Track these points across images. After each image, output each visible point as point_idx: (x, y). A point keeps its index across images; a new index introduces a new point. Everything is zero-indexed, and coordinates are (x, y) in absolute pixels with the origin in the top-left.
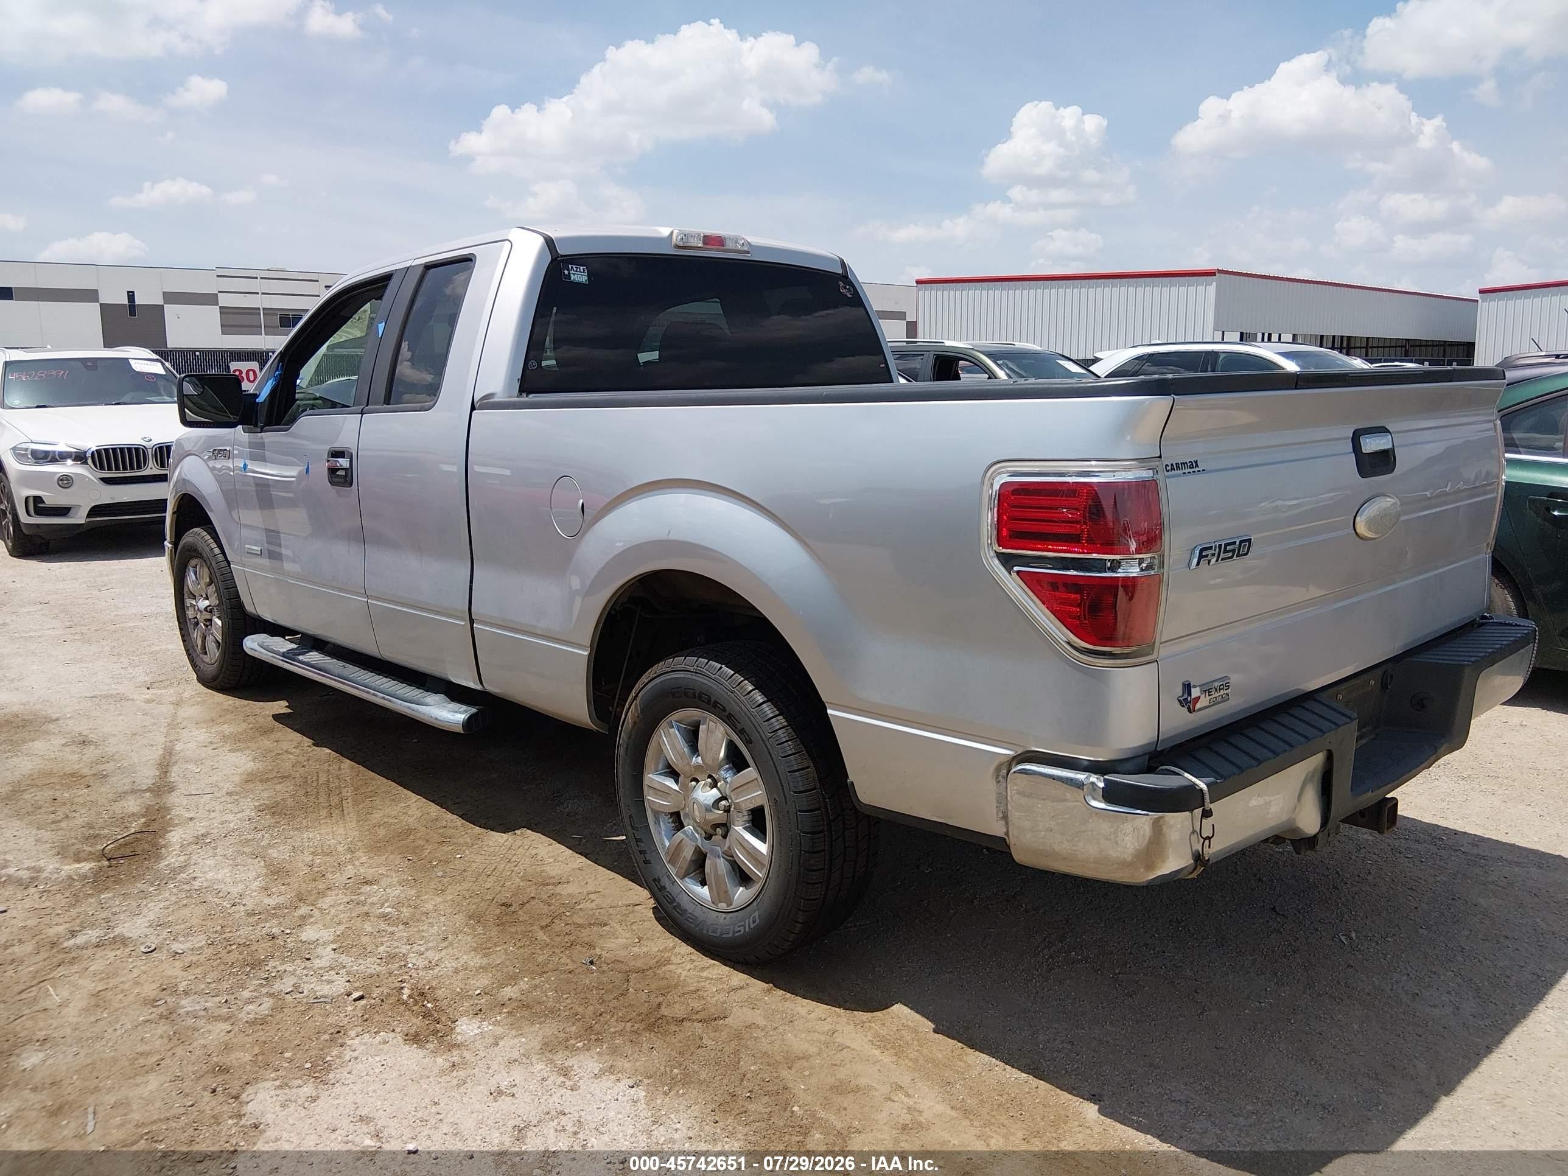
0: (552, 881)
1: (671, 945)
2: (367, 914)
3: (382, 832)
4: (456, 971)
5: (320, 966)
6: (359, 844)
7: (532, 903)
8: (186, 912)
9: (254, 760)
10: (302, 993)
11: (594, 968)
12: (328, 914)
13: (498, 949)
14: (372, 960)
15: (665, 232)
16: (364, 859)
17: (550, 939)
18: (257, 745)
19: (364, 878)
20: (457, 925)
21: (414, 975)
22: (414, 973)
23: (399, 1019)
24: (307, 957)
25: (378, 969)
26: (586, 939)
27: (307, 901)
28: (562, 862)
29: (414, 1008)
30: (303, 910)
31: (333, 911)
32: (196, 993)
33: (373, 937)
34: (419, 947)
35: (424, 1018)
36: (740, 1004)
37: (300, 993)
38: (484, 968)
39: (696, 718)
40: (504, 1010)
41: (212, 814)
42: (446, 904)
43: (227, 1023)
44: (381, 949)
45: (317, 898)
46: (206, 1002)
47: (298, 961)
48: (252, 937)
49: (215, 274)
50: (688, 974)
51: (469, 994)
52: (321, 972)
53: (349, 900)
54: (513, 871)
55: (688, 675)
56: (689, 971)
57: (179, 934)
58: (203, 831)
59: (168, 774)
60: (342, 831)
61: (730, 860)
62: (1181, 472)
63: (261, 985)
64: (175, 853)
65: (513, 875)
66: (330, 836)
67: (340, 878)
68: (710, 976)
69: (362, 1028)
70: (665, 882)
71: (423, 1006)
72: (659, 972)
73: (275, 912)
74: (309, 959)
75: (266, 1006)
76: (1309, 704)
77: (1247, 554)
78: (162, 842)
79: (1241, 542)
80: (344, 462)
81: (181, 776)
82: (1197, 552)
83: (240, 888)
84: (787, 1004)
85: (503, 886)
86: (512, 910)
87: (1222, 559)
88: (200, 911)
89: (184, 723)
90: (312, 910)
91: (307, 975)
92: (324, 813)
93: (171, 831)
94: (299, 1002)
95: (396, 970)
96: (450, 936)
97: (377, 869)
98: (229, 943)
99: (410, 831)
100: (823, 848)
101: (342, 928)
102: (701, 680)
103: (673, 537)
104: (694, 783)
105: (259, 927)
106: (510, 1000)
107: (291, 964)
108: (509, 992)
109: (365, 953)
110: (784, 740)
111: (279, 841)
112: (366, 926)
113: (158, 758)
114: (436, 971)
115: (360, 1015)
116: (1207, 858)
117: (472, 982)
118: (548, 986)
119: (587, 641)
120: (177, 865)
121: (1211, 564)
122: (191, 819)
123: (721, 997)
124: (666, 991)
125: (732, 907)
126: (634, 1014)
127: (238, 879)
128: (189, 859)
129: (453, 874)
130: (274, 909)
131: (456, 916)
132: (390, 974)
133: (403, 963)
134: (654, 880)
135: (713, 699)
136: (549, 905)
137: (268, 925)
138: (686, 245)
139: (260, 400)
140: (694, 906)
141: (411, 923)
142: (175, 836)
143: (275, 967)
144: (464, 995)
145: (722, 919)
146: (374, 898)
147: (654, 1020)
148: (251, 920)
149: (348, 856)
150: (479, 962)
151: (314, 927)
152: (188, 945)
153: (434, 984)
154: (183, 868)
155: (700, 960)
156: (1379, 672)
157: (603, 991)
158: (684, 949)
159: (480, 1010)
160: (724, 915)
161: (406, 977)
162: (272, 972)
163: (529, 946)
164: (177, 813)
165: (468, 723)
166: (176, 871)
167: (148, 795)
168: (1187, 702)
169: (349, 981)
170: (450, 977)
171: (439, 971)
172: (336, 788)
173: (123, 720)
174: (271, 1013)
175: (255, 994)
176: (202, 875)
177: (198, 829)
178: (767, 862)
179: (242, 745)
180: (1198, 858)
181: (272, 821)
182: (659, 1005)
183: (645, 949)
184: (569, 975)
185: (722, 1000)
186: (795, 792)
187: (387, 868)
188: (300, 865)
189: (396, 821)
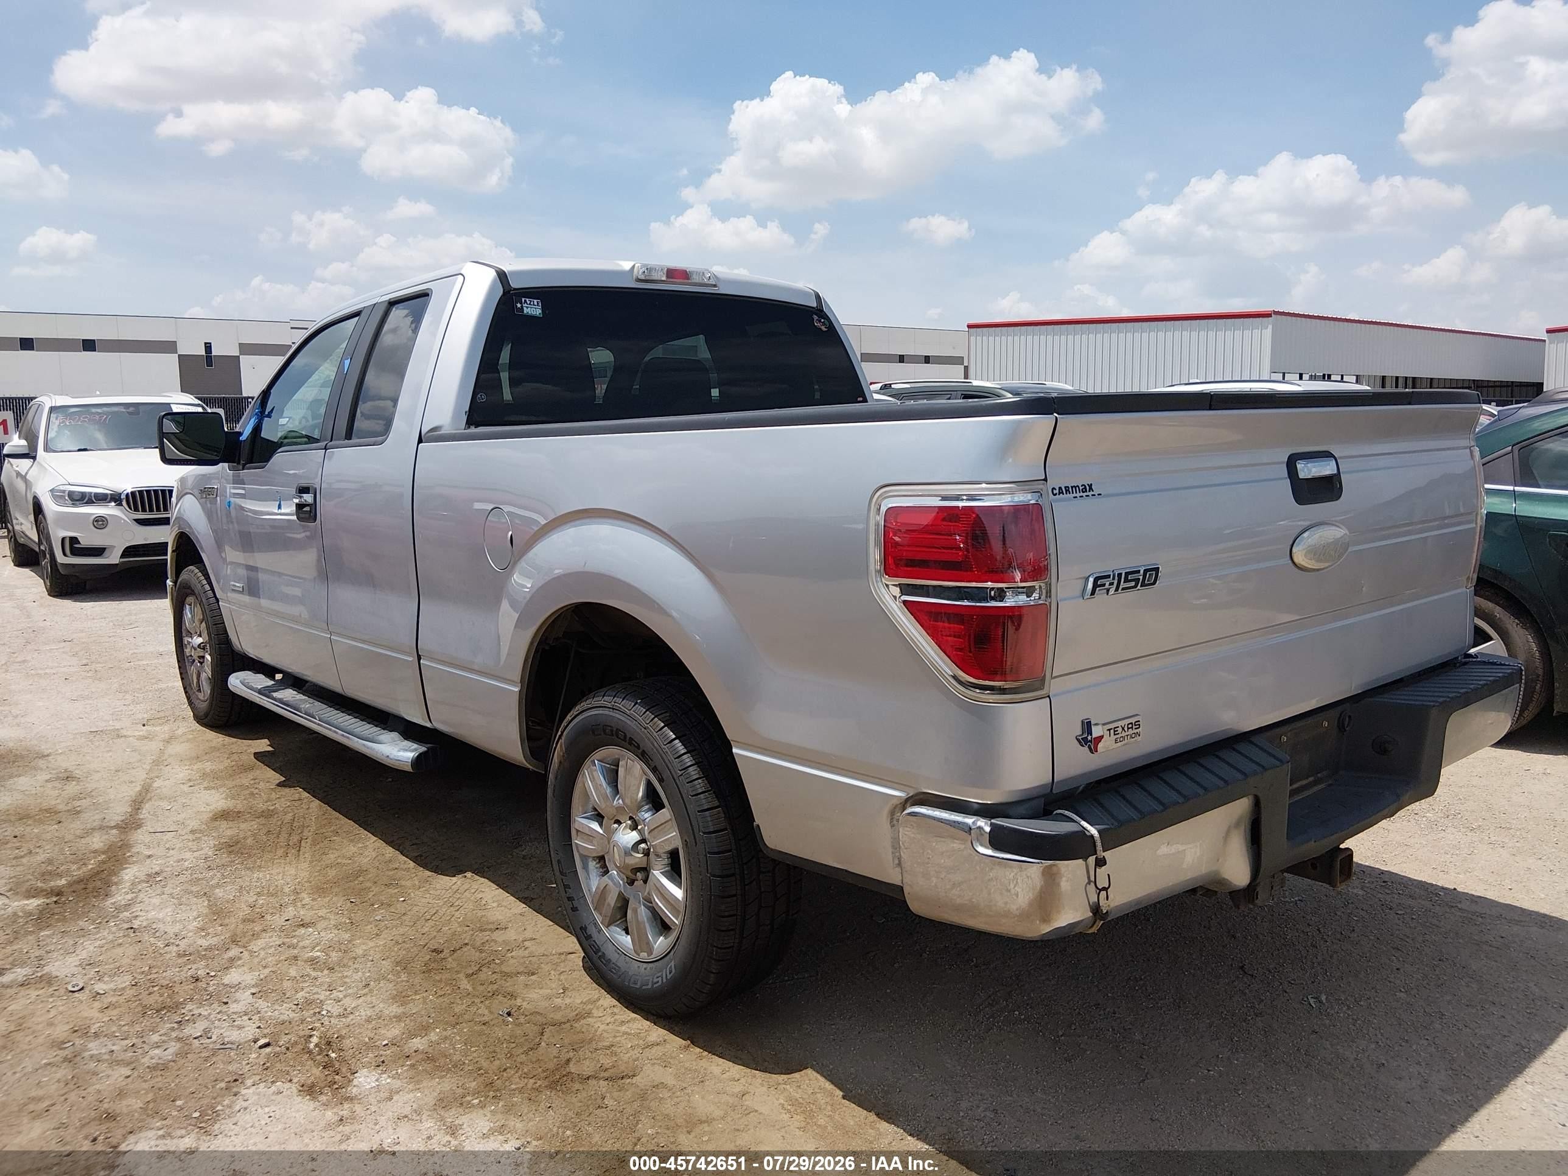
0: (491, 926)
1: (596, 997)
2: (296, 958)
3: (332, 873)
4: (369, 1020)
5: (235, 1010)
6: (306, 885)
7: (465, 949)
8: (119, 951)
9: (226, 799)
10: (211, 1038)
11: (510, 1019)
12: (257, 956)
13: (418, 997)
14: (288, 1006)
15: (626, 266)
16: (307, 900)
17: (473, 988)
18: (234, 783)
19: (302, 920)
20: (382, 972)
21: (326, 1023)
22: (326, 1020)
23: (299, 1068)
24: (225, 1000)
25: (292, 1015)
26: (510, 989)
27: (240, 943)
28: (505, 907)
29: (318, 1057)
30: (234, 952)
31: (262, 953)
32: (105, 1036)
33: (295, 982)
34: (338, 993)
35: (324, 1068)
36: (651, 1062)
37: (208, 1038)
38: (399, 1018)
39: (617, 756)
40: (408, 1063)
41: (171, 851)
42: (377, 949)
43: (129, 1067)
44: (301, 994)
45: (250, 940)
46: (114, 1045)
47: (215, 1005)
48: (176, 979)
49: (289, 326)
50: (607, 1027)
51: (376, 1044)
52: (234, 1016)
53: (281, 943)
54: (453, 916)
55: (606, 712)
56: (608, 1024)
57: (106, 974)
58: (157, 869)
59: (140, 811)
60: (293, 872)
61: (650, 907)
62: (1072, 495)
63: (173, 1029)
64: (124, 891)
65: (452, 919)
66: (280, 877)
67: (278, 920)
68: (629, 1030)
69: (259, 1077)
70: (592, 930)
71: (327, 1055)
72: (576, 1025)
73: (206, 954)
74: (226, 1003)
75: (171, 1051)
76: (1242, 747)
77: (1154, 583)
78: (115, 879)
79: (1146, 571)
80: (308, 498)
81: (152, 813)
82: (1091, 580)
83: (177, 928)
84: (704, 1063)
85: (439, 931)
86: (442, 957)
87: (1123, 589)
88: (131, 951)
89: (169, 760)
90: (241, 953)
91: (219, 1020)
92: (280, 852)
93: (126, 868)
94: (205, 1048)
95: (309, 1017)
96: (372, 983)
97: (317, 912)
98: (153, 984)
99: (361, 872)
100: (734, 892)
101: (267, 971)
102: (617, 716)
103: (589, 568)
104: (616, 826)
105: (186, 969)
106: (416, 1052)
107: (208, 1008)
108: (418, 1043)
109: (283, 997)
110: (695, 777)
111: (229, 880)
112: (291, 971)
113: (134, 795)
114: (349, 1020)
115: (262, 1063)
116: (1105, 911)
117: (383, 1032)
118: (458, 1038)
119: (518, 678)
120: (123, 903)
121: (1110, 593)
122: (149, 857)
123: (635, 1053)
124: (579, 1045)
125: (653, 956)
126: (540, 1070)
127: (178, 919)
128: (136, 897)
129: (392, 918)
130: (206, 950)
131: (384, 962)
132: (303, 1021)
133: (318, 1010)
134: (581, 928)
135: (628, 736)
136: (481, 951)
137: (194, 966)
138: (647, 278)
139: (243, 438)
140: (617, 956)
141: (336, 968)
142: (129, 874)
143: (191, 1011)
144: (370, 1046)
145: (643, 969)
146: (307, 941)
147: (558, 1077)
148: (180, 961)
149: (293, 897)
150: (395, 1011)
151: (240, 970)
152: (112, 986)
153: (343, 1032)
154: (127, 906)
155: (622, 1013)
156: (1334, 713)
157: (514, 1045)
158: (608, 1001)
159: (383, 1062)
160: (645, 965)
161: (318, 1025)
162: (186, 1016)
163: (449, 994)
164: (137, 850)
165: (417, 761)
166: (119, 909)
167: (114, 831)
168: (1088, 740)
169: (259, 1027)
170: (360, 1026)
171: (352, 1019)
172: (299, 828)
173: (111, 757)
174: (174, 1059)
175: (163, 1038)
176: (144, 914)
177: (154, 867)
178: (682, 909)
179: (219, 783)
180: (1096, 909)
181: (228, 859)
182: (568, 1061)
183: (568, 1001)
184: (483, 1027)
185: (634, 1057)
186: (704, 833)
187: (328, 911)
188: (243, 906)
189: (350, 861)
